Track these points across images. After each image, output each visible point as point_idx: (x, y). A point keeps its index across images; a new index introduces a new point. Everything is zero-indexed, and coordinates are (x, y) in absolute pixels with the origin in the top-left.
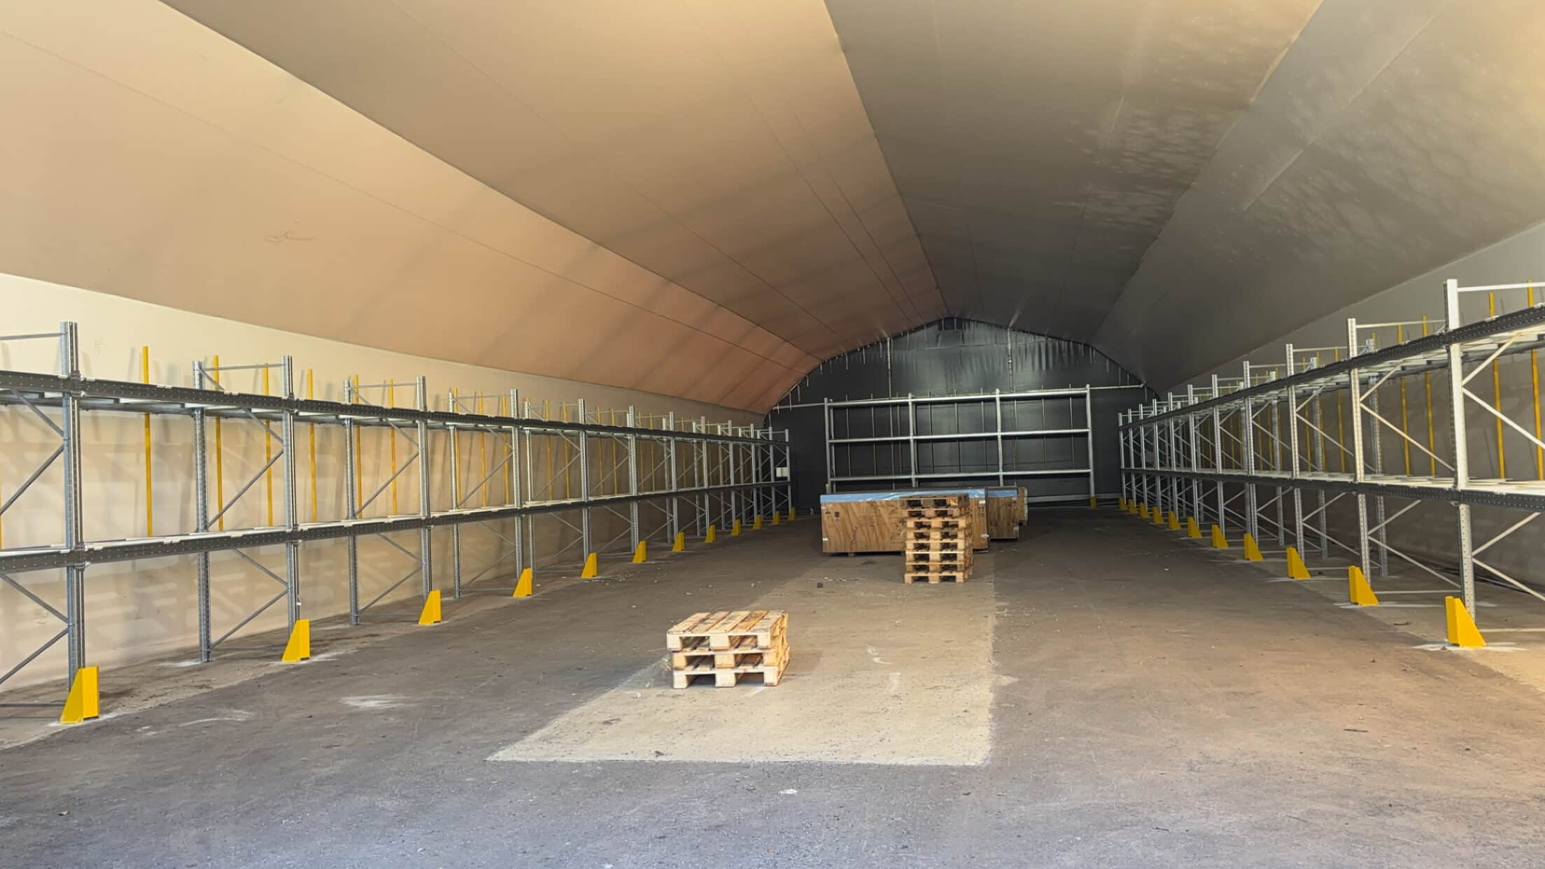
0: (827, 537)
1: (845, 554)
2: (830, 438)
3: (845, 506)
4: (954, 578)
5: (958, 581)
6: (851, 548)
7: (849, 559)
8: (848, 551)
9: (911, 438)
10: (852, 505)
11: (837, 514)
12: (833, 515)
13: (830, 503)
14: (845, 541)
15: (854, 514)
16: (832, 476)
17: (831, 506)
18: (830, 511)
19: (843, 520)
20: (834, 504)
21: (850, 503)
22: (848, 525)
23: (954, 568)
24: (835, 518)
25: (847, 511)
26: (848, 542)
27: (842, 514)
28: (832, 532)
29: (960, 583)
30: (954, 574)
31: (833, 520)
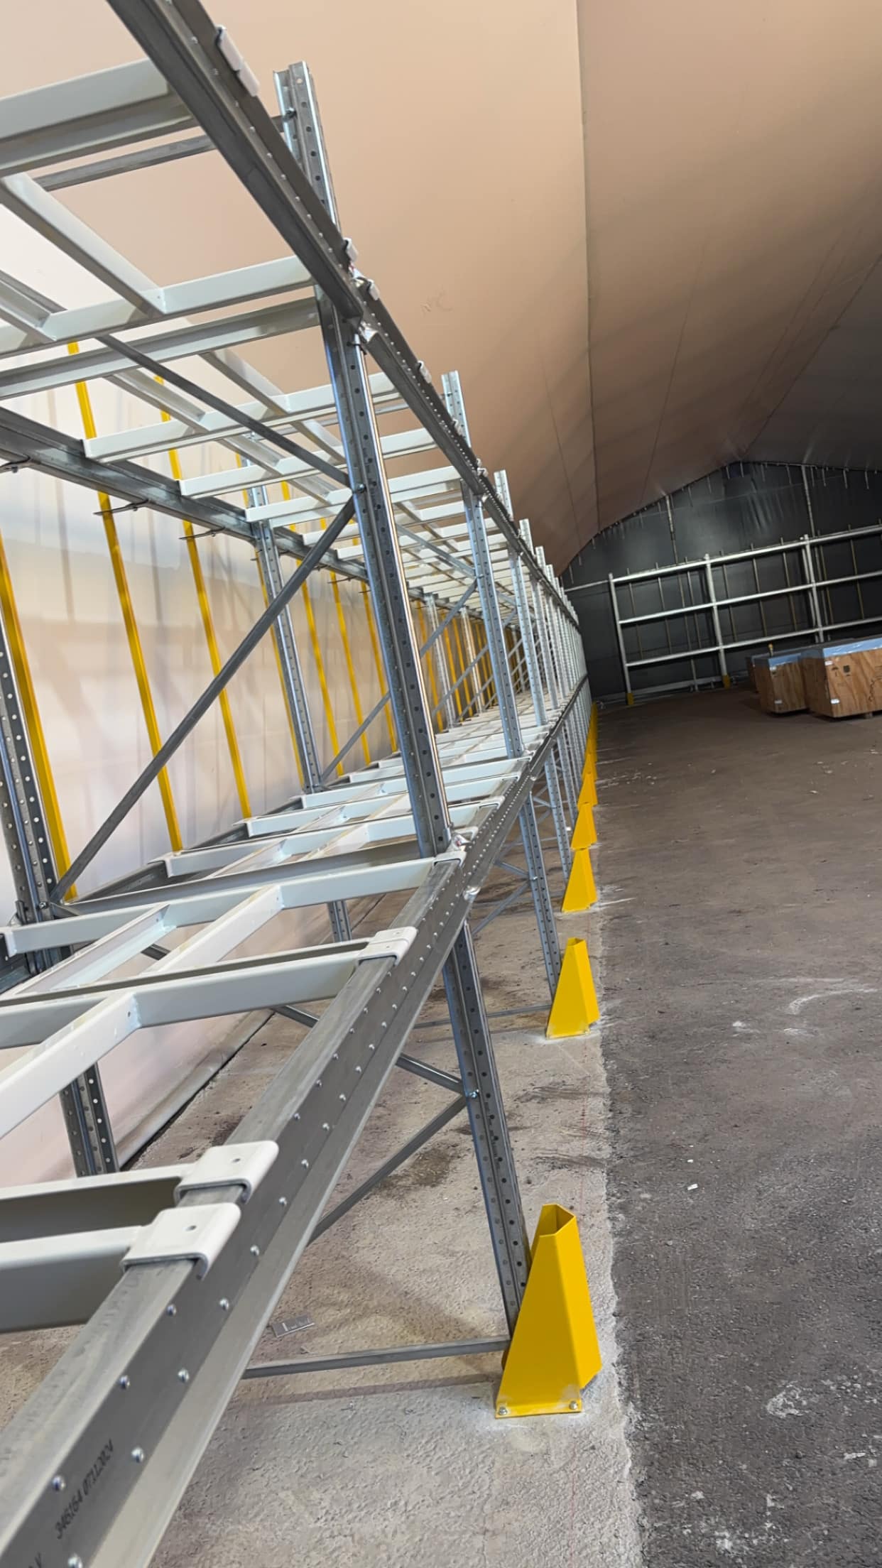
0: (838, 697)
1: (860, 716)
3: (857, 658)
6: (869, 706)
7: (867, 720)
8: (865, 710)
10: (866, 655)
11: (847, 669)
12: (841, 670)
13: (836, 656)
14: (861, 699)
15: (868, 664)
17: (837, 659)
18: (837, 666)
19: (855, 675)
20: (842, 657)
21: (861, 653)
22: (863, 681)
24: (845, 674)
25: (858, 662)
26: (864, 700)
27: (852, 668)
28: (842, 690)
31: (842, 677)
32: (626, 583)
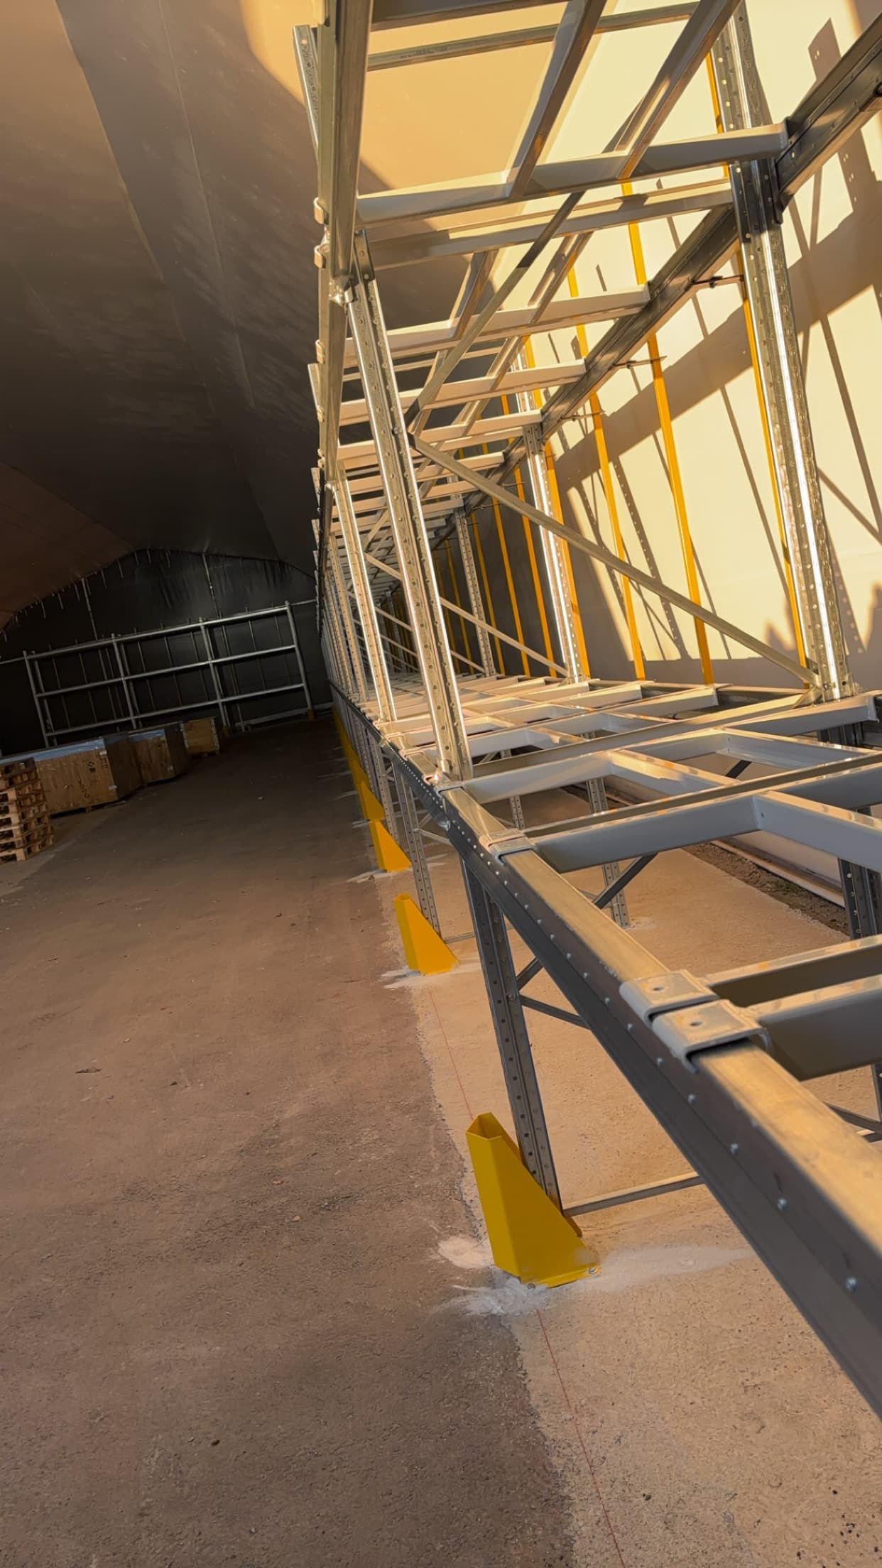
2: (38, 691)
4: (14, 858)
5: (18, 859)
9: (123, 679)
16: (47, 731)
23: (12, 846)
29: (21, 861)
30: (13, 852)
32: (49, 658)
